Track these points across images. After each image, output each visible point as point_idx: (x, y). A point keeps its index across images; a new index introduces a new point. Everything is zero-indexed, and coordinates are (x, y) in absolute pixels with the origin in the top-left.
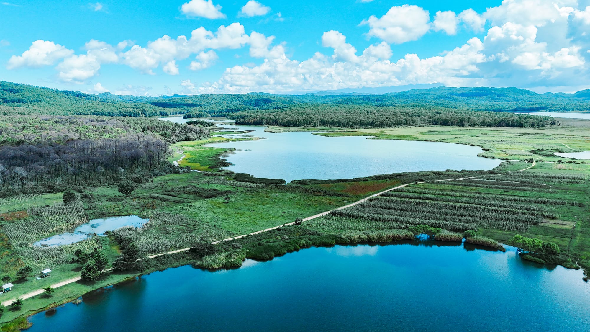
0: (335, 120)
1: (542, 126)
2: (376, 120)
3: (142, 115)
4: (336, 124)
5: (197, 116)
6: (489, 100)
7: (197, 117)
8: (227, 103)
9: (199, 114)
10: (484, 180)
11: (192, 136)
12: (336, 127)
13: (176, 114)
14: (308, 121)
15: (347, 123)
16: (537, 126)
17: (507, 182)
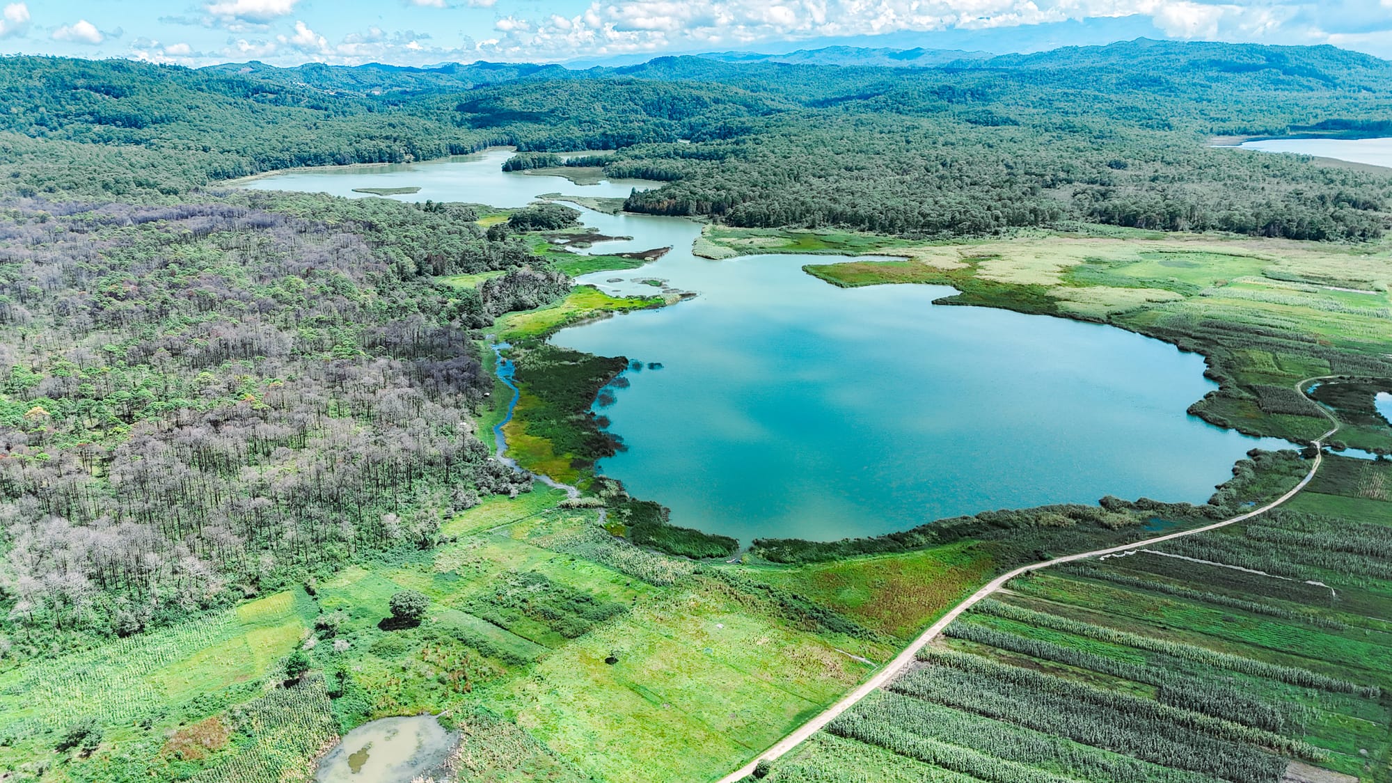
0: (862, 212)
1: (1373, 236)
2: (963, 217)
3: (407, 157)
4: (862, 221)
5: (535, 163)
6: (1260, 86)
7: (535, 167)
8: (604, 108)
9: (539, 159)
10: (1185, 558)
11: (528, 297)
12: (863, 231)
13: (485, 146)
14: (797, 214)
15: (891, 221)
16: (1361, 235)
17: (1236, 568)
